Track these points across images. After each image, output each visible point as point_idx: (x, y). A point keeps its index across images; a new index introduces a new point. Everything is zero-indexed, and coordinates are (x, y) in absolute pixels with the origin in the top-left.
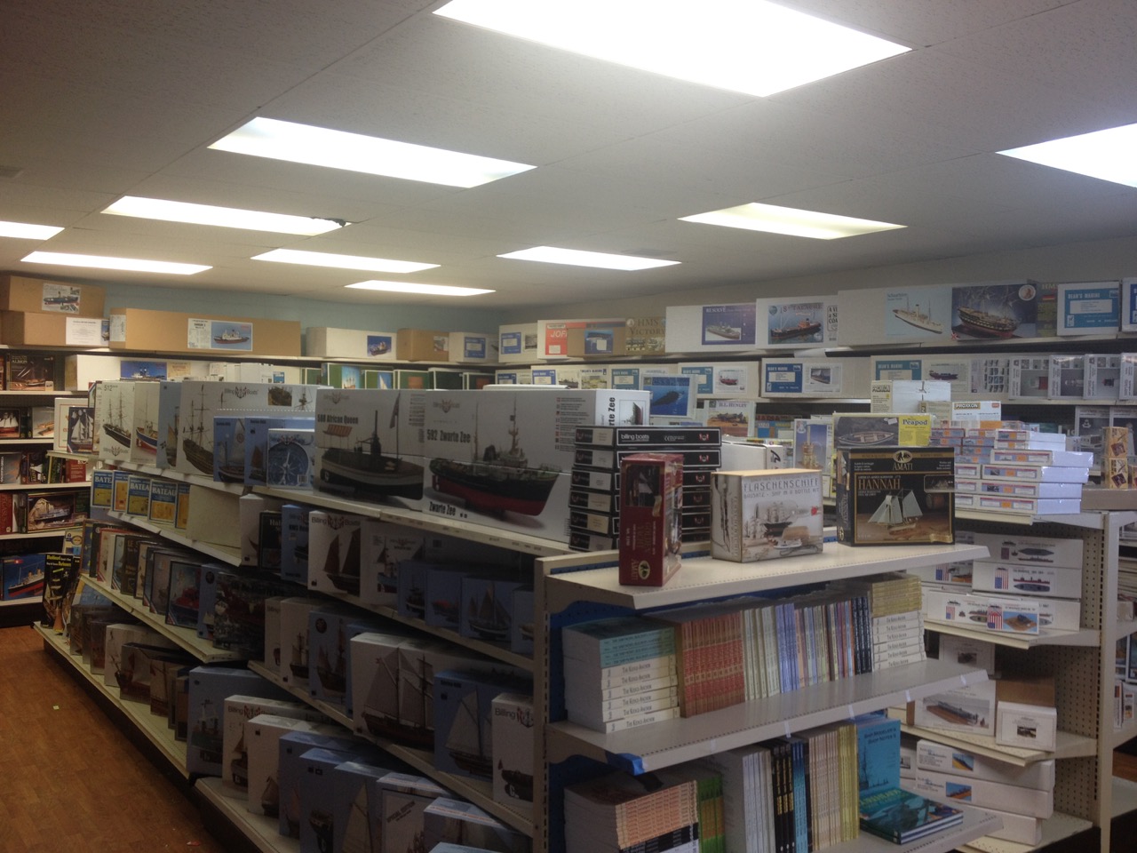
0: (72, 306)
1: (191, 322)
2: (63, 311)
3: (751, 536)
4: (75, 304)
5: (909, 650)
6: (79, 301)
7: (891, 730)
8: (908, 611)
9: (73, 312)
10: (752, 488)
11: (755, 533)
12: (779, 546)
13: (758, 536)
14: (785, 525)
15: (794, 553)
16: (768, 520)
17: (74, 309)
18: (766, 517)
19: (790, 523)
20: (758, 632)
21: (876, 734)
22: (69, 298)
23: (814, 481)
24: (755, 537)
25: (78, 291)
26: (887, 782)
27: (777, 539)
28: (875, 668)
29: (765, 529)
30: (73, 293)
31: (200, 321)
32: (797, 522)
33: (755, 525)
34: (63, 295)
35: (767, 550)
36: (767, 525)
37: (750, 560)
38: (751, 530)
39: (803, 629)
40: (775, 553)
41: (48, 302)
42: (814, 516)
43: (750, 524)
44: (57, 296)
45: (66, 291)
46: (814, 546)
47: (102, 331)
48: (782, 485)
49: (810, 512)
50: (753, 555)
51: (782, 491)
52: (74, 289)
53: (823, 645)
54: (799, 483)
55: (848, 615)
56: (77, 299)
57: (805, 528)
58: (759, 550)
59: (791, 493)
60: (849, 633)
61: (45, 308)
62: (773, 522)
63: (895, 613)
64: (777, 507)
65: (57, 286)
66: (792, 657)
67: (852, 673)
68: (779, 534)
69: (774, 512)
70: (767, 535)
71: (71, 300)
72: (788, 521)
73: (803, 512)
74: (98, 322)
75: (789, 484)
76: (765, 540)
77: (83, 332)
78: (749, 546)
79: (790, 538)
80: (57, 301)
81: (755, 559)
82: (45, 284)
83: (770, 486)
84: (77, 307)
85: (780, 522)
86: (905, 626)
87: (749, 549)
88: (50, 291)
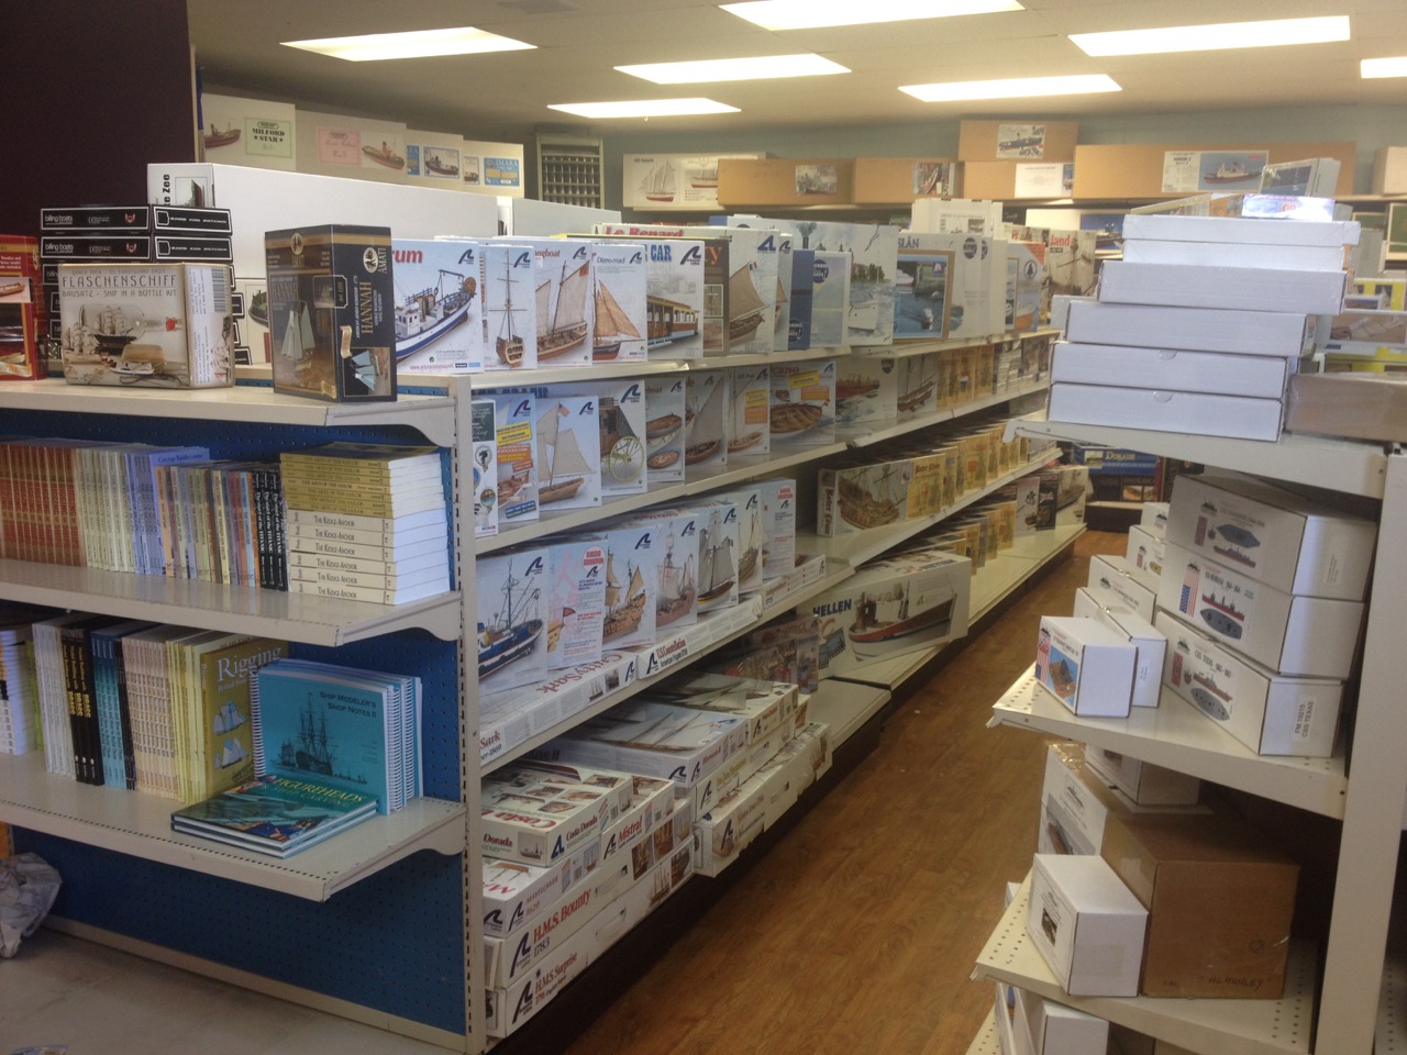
0: (1034, 149)
1: (1169, 157)
2: (1023, 156)
3: (77, 350)
4: (1037, 147)
5: (362, 579)
6: (1043, 143)
7: (368, 703)
8: (361, 514)
9: (1035, 157)
10: (75, 283)
11: (81, 345)
12: (118, 369)
13: (86, 350)
14: (126, 340)
15: (141, 383)
16: (100, 330)
17: (1037, 152)
18: (96, 326)
19: (133, 339)
20: (98, 482)
21: (341, 698)
22: (1030, 139)
23: (169, 279)
24: (81, 351)
25: (1042, 130)
26: (365, 782)
27: (115, 358)
28: (293, 587)
29: (96, 342)
30: (1036, 133)
31: (1182, 154)
32: (146, 339)
33: (81, 335)
34: (1022, 137)
35: (101, 372)
36: (98, 337)
37: (77, 382)
38: (75, 340)
39: (171, 496)
40: (115, 379)
41: (1005, 147)
42: (171, 333)
43: (74, 332)
44: (1016, 139)
45: (1027, 131)
46: (174, 377)
47: (1064, 177)
48: (119, 281)
49: (164, 326)
50: (80, 375)
51: (119, 291)
52: (1038, 127)
53: (204, 527)
54: (145, 281)
55: (247, 492)
56: (1040, 140)
57: (158, 349)
58: (90, 370)
59: (133, 293)
60: (249, 522)
61: (1000, 154)
62: (108, 333)
63: (334, 510)
64: (113, 313)
65: (1015, 127)
66: (152, 529)
67: (252, 583)
68: (118, 352)
69: (108, 320)
70: (99, 350)
71: (1033, 142)
72: (131, 334)
73: (153, 324)
74: (1059, 167)
75: (130, 282)
76: (97, 357)
77: (1039, 181)
78: (73, 363)
79: (134, 359)
80: (1015, 145)
81: (82, 381)
82: (1001, 126)
83: (101, 281)
84: (1041, 150)
85: (118, 334)
86: (353, 538)
87: (74, 367)
88: (1007, 133)
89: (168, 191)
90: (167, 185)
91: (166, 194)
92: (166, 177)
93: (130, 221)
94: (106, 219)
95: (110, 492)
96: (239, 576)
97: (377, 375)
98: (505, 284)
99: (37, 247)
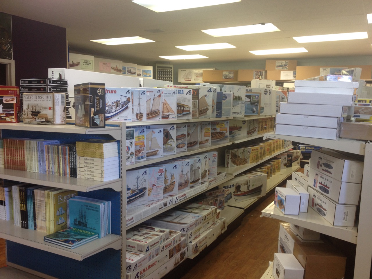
1: (321, 69)
2: (283, 69)
3: (26, 115)
5: (95, 175)
7: (96, 208)
8: (96, 157)
9: (286, 69)
10: (27, 98)
12: (36, 120)
14: (39, 112)
15: (42, 123)
16: (32, 110)
17: (286, 68)
19: (41, 112)
20: (30, 149)
21: (90, 206)
22: (284, 65)
23: (50, 97)
24: (28, 115)
26: (95, 229)
27: (36, 117)
28: (78, 177)
29: (31, 113)
30: (286, 63)
31: (325, 68)
32: (43, 112)
33: (28, 111)
34: (282, 64)
35: (32, 121)
37: (26, 123)
38: (26, 113)
39: (48, 153)
40: (35, 122)
41: (278, 67)
42: (50, 110)
43: (26, 110)
44: (281, 64)
45: (284, 63)
46: (50, 122)
47: (293, 74)
48: (37, 98)
49: (48, 109)
50: (27, 122)
51: (37, 100)
52: (286, 62)
53: (56, 160)
54: (44, 97)
55: (67, 152)
56: (287, 65)
57: (46, 115)
58: (30, 120)
59: (41, 101)
60: (68, 160)
61: (276, 69)
62: (34, 111)
63: (89, 156)
64: (36, 106)
65: (280, 61)
66: (43, 161)
67: (68, 176)
68: (36, 115)
69: (34, 107)
70: (32, 115)
73: (45, 108)
74: (292, 72)
75: (40, 97)
76: (31, 117)
77: (287, 75)
78: (25, 118)
79: (41, 117)
80: (280, 66)
82: (277, 61)
83: (33, 97)
84: (287, 67)
85: (37, 111)
86: (93, 164)
87: (26, 119)
88: (278, 63)
89: (53, 75)
90: (53, 74)
91: (53, 76)
92: (53, 72)
93: (42, 83)
94: (36, 82)
95: (33, 152)
96: (65, 174)
97: (100, 121)
98: (138, 99)
99: (19, 89)
